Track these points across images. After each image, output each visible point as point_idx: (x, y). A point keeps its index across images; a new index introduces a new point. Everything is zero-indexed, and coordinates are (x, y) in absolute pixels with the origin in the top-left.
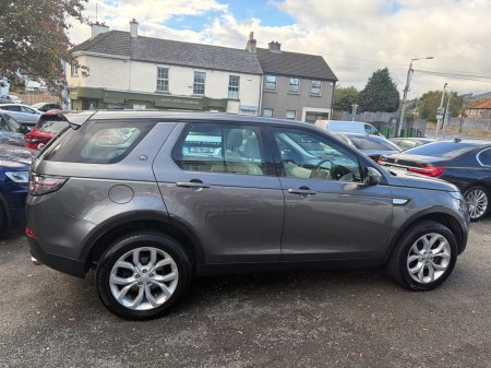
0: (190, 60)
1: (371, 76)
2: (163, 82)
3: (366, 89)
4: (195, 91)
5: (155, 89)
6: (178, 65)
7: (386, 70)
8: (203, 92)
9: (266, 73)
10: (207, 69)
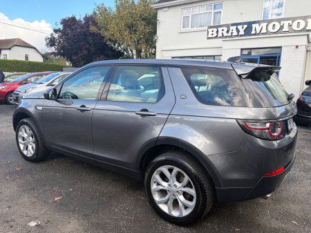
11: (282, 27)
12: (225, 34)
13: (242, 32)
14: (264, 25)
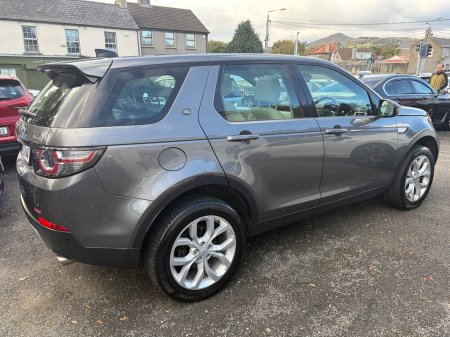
0: (58, 16)
1: (236, 28)
2: (31, 42)
3: (234, 40)
4: (69, 50)
5: (24, 51)
6: (45, 22)
7: (248, 22)
8: (78, 50)
9: (142, 28)
10: (79, 25)
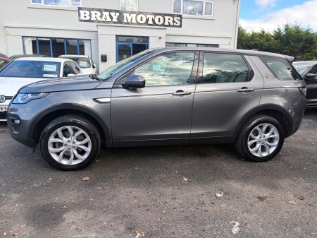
11: (147, 20)
12: (99, 19)
13: (115, 19)
14: (134, 16)
